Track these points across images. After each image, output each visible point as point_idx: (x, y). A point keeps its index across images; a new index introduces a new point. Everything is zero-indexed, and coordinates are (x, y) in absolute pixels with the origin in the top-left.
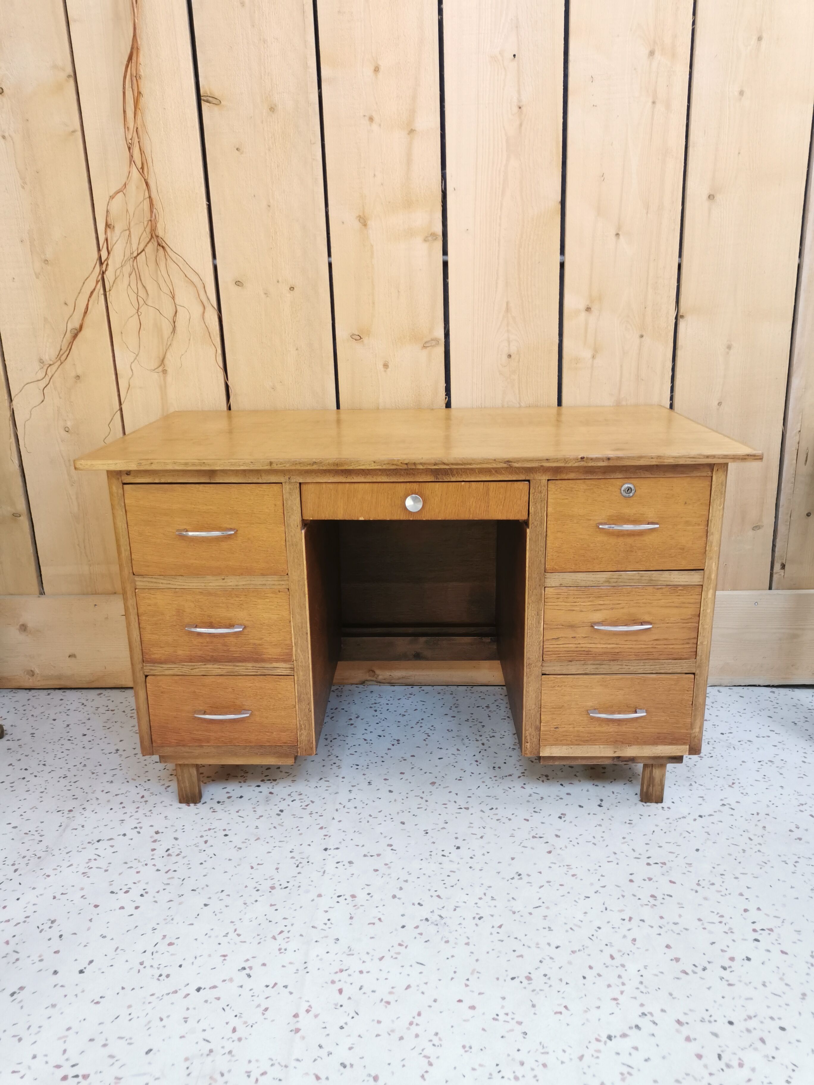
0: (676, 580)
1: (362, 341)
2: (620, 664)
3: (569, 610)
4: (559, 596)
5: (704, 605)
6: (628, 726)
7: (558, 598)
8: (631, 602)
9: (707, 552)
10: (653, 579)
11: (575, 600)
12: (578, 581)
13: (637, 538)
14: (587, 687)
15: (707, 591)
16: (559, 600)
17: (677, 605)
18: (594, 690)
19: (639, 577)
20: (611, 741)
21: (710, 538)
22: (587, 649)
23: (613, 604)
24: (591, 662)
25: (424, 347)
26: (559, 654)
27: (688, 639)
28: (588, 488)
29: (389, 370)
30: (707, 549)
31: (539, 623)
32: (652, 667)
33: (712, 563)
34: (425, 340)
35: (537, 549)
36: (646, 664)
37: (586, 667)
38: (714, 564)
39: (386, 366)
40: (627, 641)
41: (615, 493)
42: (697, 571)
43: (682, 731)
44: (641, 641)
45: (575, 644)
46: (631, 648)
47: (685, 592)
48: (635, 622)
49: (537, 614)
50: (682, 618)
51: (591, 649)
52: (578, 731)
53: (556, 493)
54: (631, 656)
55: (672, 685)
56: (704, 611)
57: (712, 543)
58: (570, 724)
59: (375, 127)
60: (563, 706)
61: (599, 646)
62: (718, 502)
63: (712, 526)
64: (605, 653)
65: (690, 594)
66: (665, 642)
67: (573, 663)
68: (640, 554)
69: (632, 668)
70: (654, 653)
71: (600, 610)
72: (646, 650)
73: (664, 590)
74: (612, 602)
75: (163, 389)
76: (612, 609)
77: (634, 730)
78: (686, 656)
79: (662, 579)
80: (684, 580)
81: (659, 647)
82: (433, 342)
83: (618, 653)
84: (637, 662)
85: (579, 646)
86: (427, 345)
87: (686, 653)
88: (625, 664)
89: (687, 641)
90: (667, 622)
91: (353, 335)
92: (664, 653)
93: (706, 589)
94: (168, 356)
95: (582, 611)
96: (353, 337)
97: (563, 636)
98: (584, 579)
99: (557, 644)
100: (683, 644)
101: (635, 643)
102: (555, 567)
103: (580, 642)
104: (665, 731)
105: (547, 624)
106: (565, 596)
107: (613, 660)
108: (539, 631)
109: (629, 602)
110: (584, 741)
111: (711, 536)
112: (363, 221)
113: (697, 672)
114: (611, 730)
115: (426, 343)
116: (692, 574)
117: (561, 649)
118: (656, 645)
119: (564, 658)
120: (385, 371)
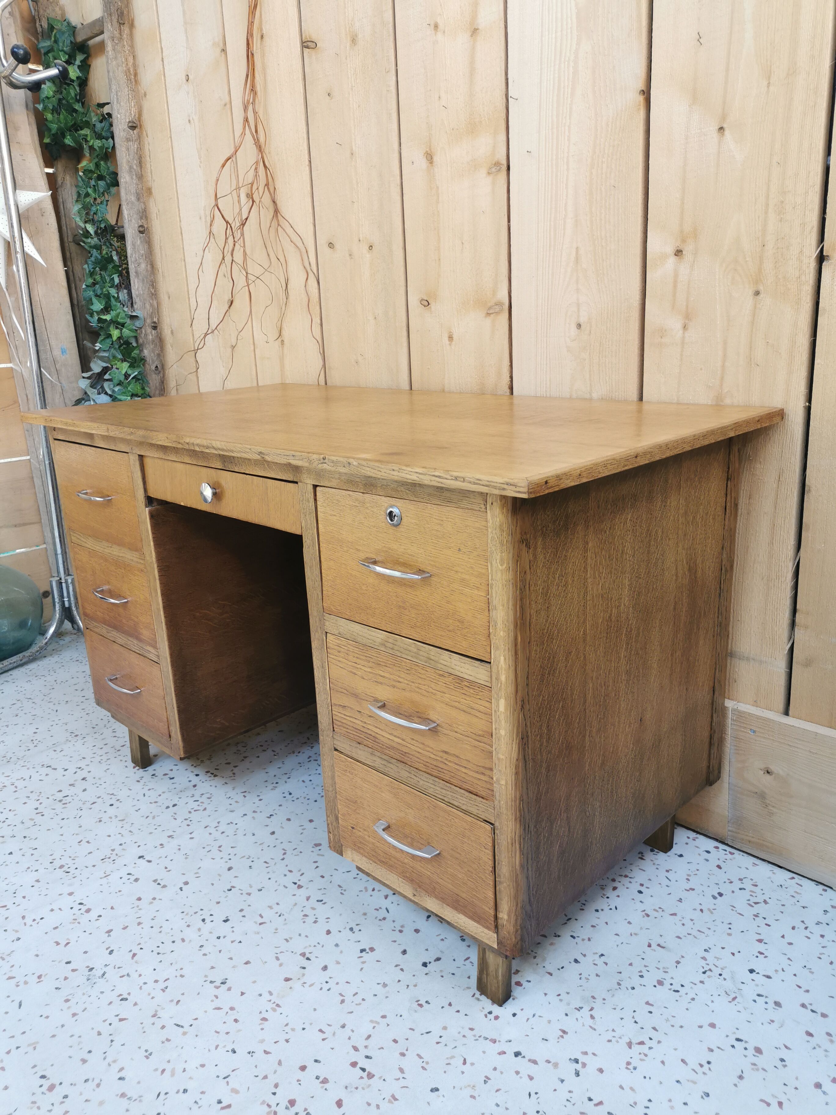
0: (458, 668)
1: (430, 307)
2: (408, 769)
3: (351, 672)
4: (340, 649)
5: (496, 721)
6: (422, 865)
7: (339, 652)
8: (413, 684)
9: (491, 636)
10: (432, 658)
11: (355, 660)
12: (354, 634)
13: (409, 590)
14: (376, 786)
15: (498, 701)
16: (339, 654)
17: (465, 709)
18: (383, 795)
19: (415, 650)
20: (407, 877)
21: (493, 613)
22: (373, 734)
23: (394, 680)
24: (379, 754)
25: (488, 314)
26: (347, 728)
27: (483, 767)
28: (354, 504)
29: (453, 343)
30: (491, 631)
31: (325, 679)
32: (444, 791)
33: (500, 656)
34: (489, 304)
35: (313, 578)
36: (436, 784)
37: (375, 758)
38: (502, 658)
39: (451, 338)
40: (413, 739)
41: (380, 517)
42: (483, 664)
43: (484, 907)
44: (429, 747)
45: (362, 721)
46: (419, 752)
47: (472, 691)
48: (419, 715)
49: (321, 665)
50: (472, 730)
51: (377, 736)
52: (373, 844)
53: (324, 504)
54: (420, 765)
55: (465, 829)
56: (497, 731)
57: (496, 623)
58: (365, 830)
59: (439, 35)
60: (356, 802)
61: (384, 734)
62: (498, 557)
63: (494, 595)
64: (393, 748)
65: (478, 697)
66: (456, 760)
67: (361, 746)
68: (414, 616)
69: (422, 782)
70: (445, 772)
71: (381, 683)
72: (435, 763)
73: (446, 679)
74: (392, 677)
75: (282, 358)
76: (394, 687)
77: (429, 873)
78: (484, 794)
79: (442, 662)
80: (469, 672)
81: (450, 764)
82: (497, 307)
83: (405, 753)
84: (427, 775)
85: (365, 725)
86: (491, 312)
87: (482, 787)
88: (412, 772)
89: (482, 770)
90: (456, 730)
91: (422, 300)
92: (456, 776)
93: (496, 696)
94: (284, 326)
95: (364, 678)
96: (422, 302)
97: (349, 705)
98: (361, 633)
99: (345, 715)
100: (477, 772)
101: (421, 746)
102: (332, 607)
103: (367, 722)
104: (464, 895)
105: (332, 683)
106: (346, 652)
107: (401, 762)
108: (326, 689)
109: (410, 683)
110: (382, 862)
111: (494, 612)
112: (430, 157)
113: (497, 824)
114: (406, 861)
115: (490, 308)
116: (476, 665)
117: (349, 723)
118: (446, 759)
119: (352, 736)
120: (450, 345)
